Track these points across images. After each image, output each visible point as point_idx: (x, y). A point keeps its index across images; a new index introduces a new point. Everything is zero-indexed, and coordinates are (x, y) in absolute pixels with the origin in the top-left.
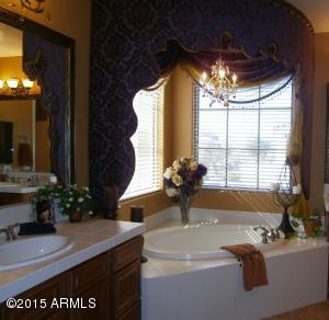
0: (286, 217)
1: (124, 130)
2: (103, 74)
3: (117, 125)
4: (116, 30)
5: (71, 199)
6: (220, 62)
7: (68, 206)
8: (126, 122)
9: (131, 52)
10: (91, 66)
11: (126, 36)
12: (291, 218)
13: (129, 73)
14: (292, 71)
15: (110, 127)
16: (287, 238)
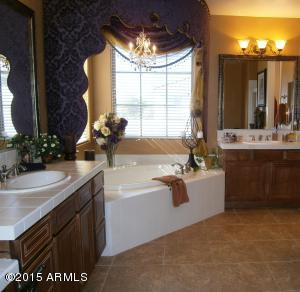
0: (191, 156)
1: (78, 90)
2: (57, 41)
3: (71, 85)
4: (67, 5)
5: (45, 145)
6: (143, 35)
7: (43, 150)
8: (79, 83)
9: (82, 25)
10: (45, 34)
11: (76, 11)
12: (195, 157)
13: (81, 42)
14: (192, 44)
15: (65, 87)
16: (195, 171)
